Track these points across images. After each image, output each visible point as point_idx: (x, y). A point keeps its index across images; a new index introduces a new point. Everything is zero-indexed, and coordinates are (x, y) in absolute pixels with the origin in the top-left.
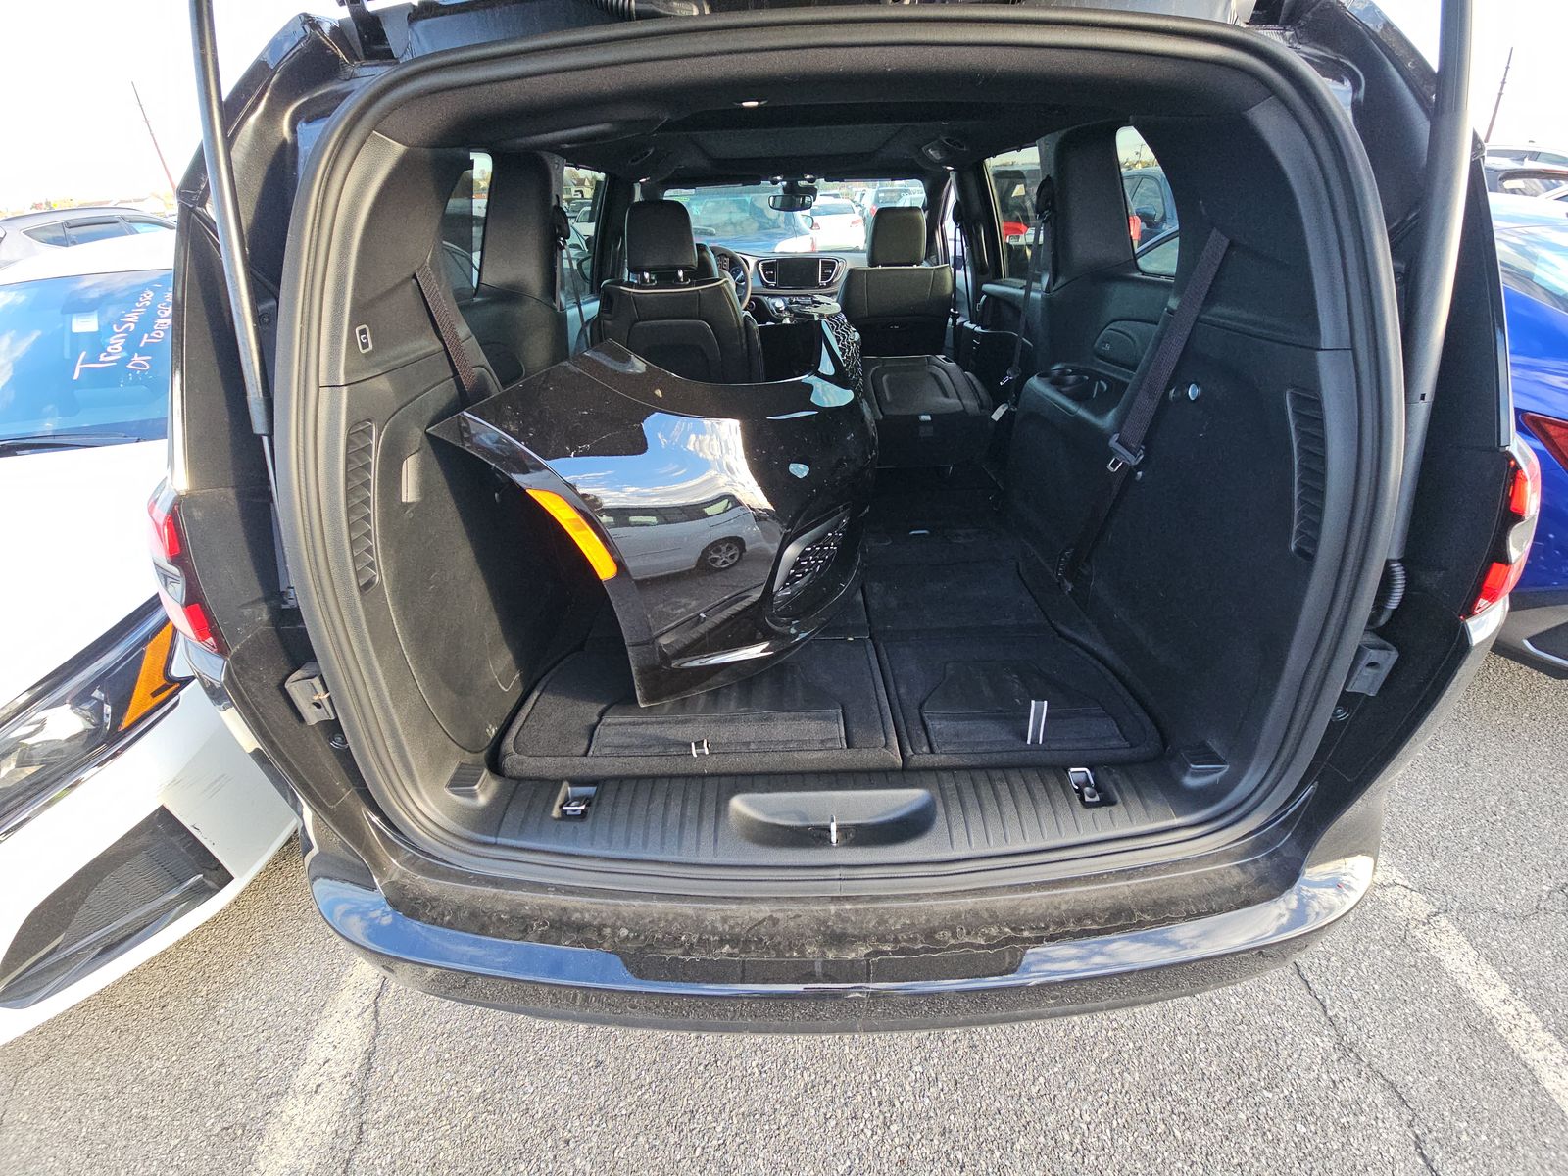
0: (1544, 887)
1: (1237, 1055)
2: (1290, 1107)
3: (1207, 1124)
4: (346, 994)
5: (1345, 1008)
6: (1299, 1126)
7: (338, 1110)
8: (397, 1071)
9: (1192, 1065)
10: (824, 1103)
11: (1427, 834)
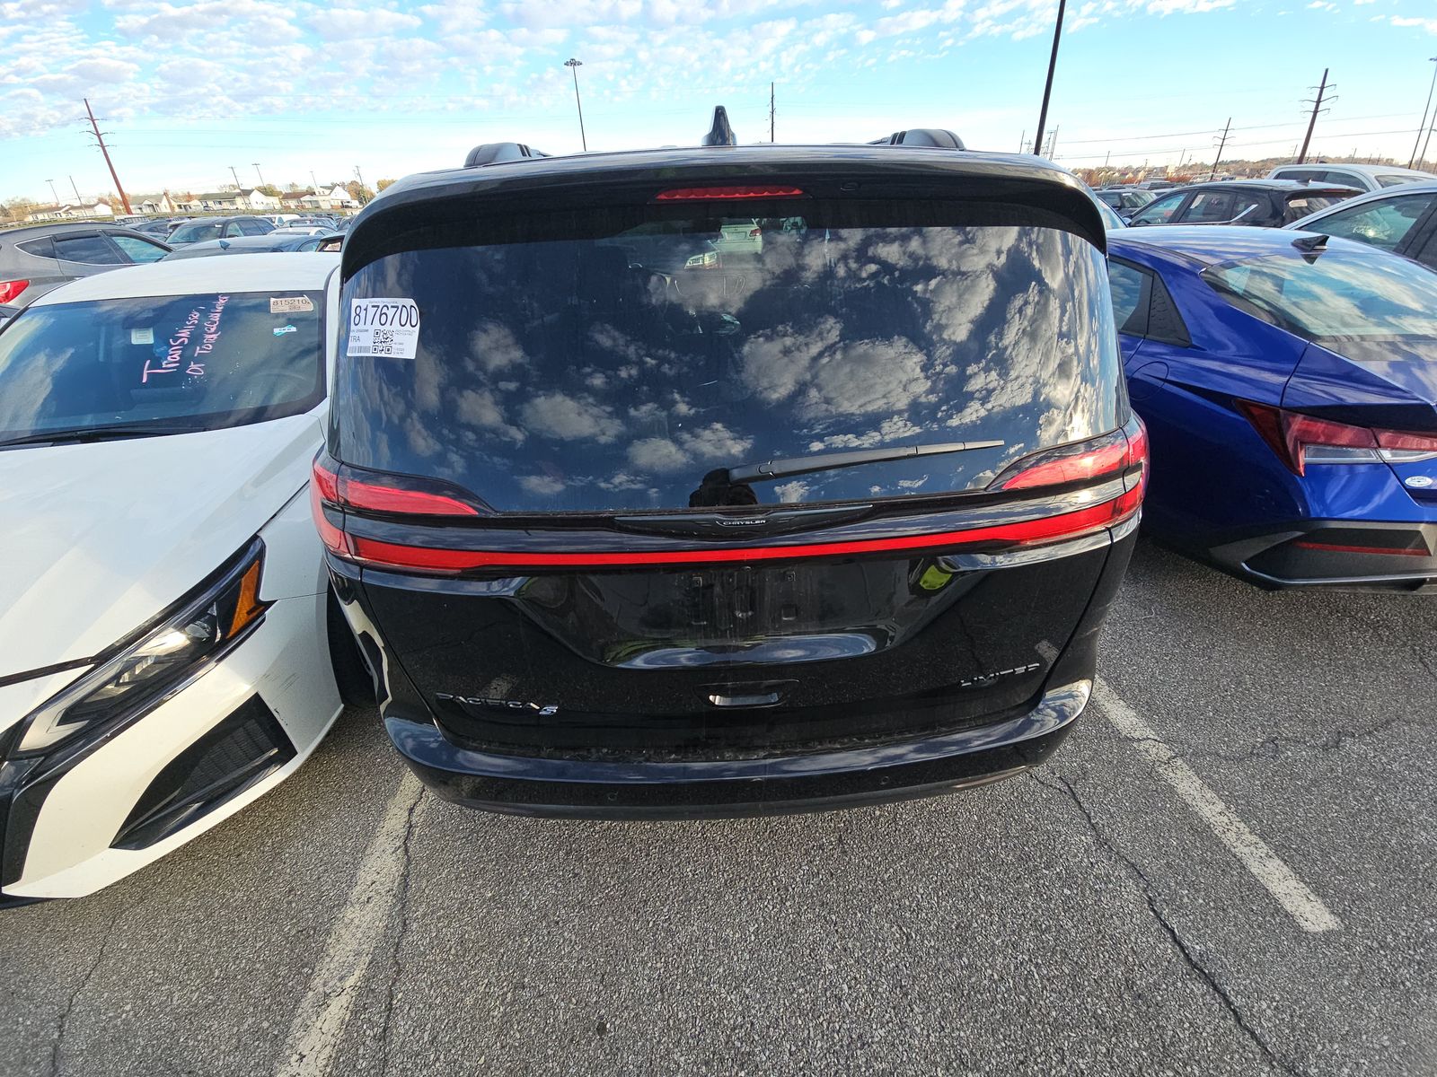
0: (1258, 740)
1: (1027, 849)
2: (1060, 878)
3: (1003, 891)
4: (382, 839)
5: (1104, 818)
6: (1065, 891)
7: (386, 912)
8: (427, 886)
9: (996, 856)
10: (739, 891)
11: (1175, 705)
